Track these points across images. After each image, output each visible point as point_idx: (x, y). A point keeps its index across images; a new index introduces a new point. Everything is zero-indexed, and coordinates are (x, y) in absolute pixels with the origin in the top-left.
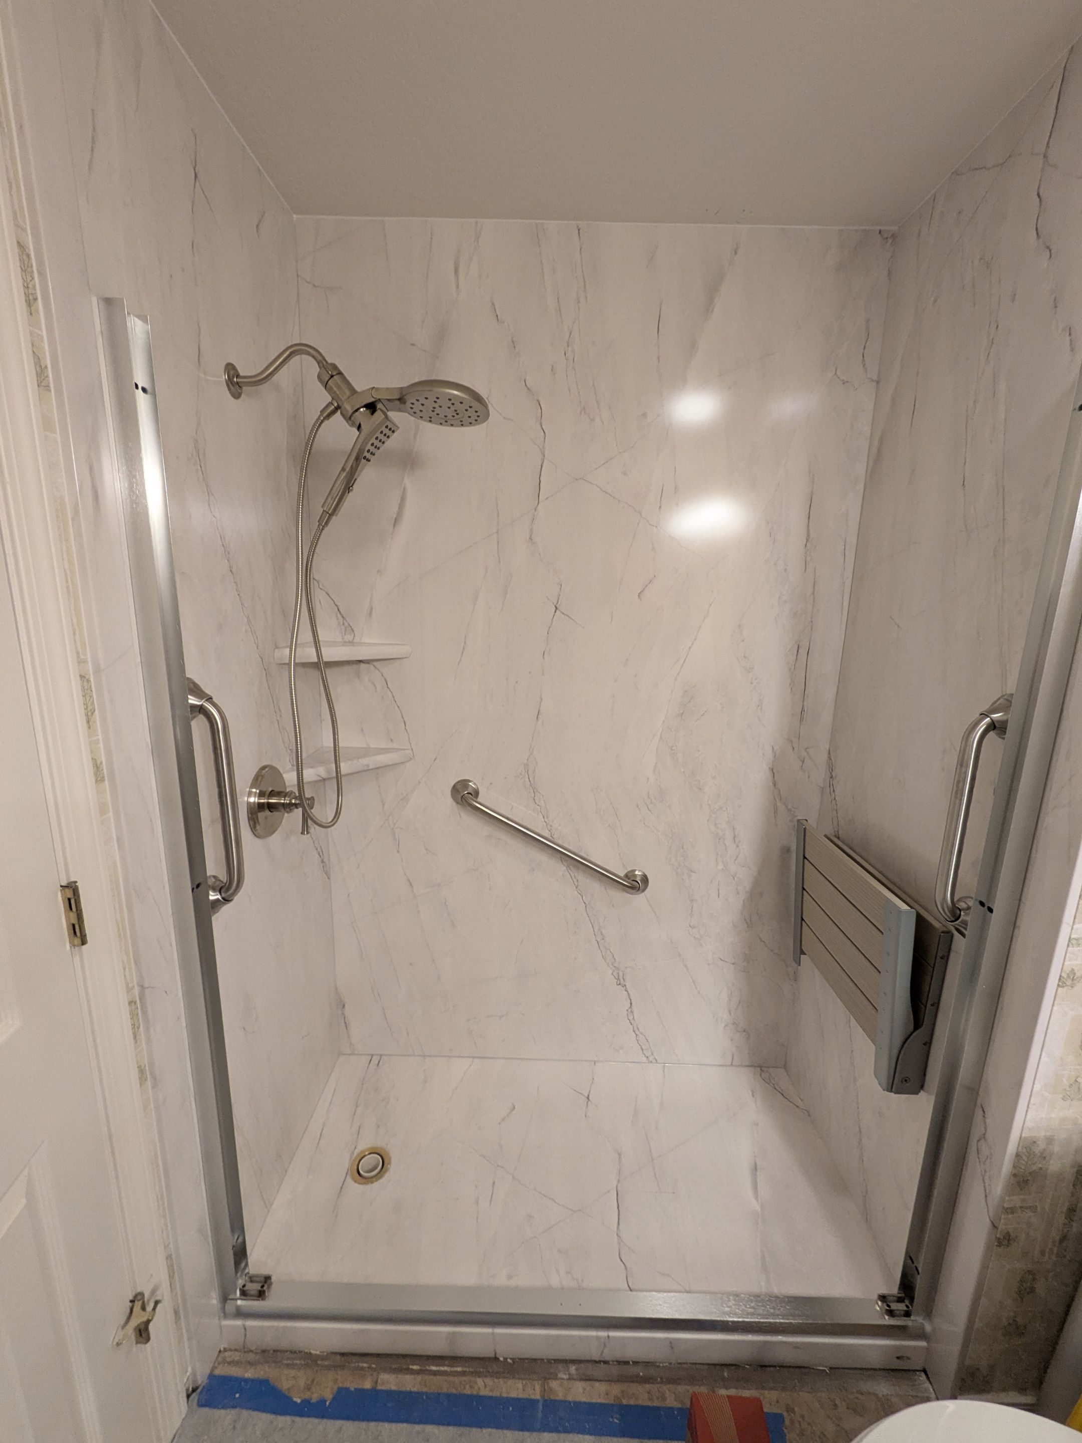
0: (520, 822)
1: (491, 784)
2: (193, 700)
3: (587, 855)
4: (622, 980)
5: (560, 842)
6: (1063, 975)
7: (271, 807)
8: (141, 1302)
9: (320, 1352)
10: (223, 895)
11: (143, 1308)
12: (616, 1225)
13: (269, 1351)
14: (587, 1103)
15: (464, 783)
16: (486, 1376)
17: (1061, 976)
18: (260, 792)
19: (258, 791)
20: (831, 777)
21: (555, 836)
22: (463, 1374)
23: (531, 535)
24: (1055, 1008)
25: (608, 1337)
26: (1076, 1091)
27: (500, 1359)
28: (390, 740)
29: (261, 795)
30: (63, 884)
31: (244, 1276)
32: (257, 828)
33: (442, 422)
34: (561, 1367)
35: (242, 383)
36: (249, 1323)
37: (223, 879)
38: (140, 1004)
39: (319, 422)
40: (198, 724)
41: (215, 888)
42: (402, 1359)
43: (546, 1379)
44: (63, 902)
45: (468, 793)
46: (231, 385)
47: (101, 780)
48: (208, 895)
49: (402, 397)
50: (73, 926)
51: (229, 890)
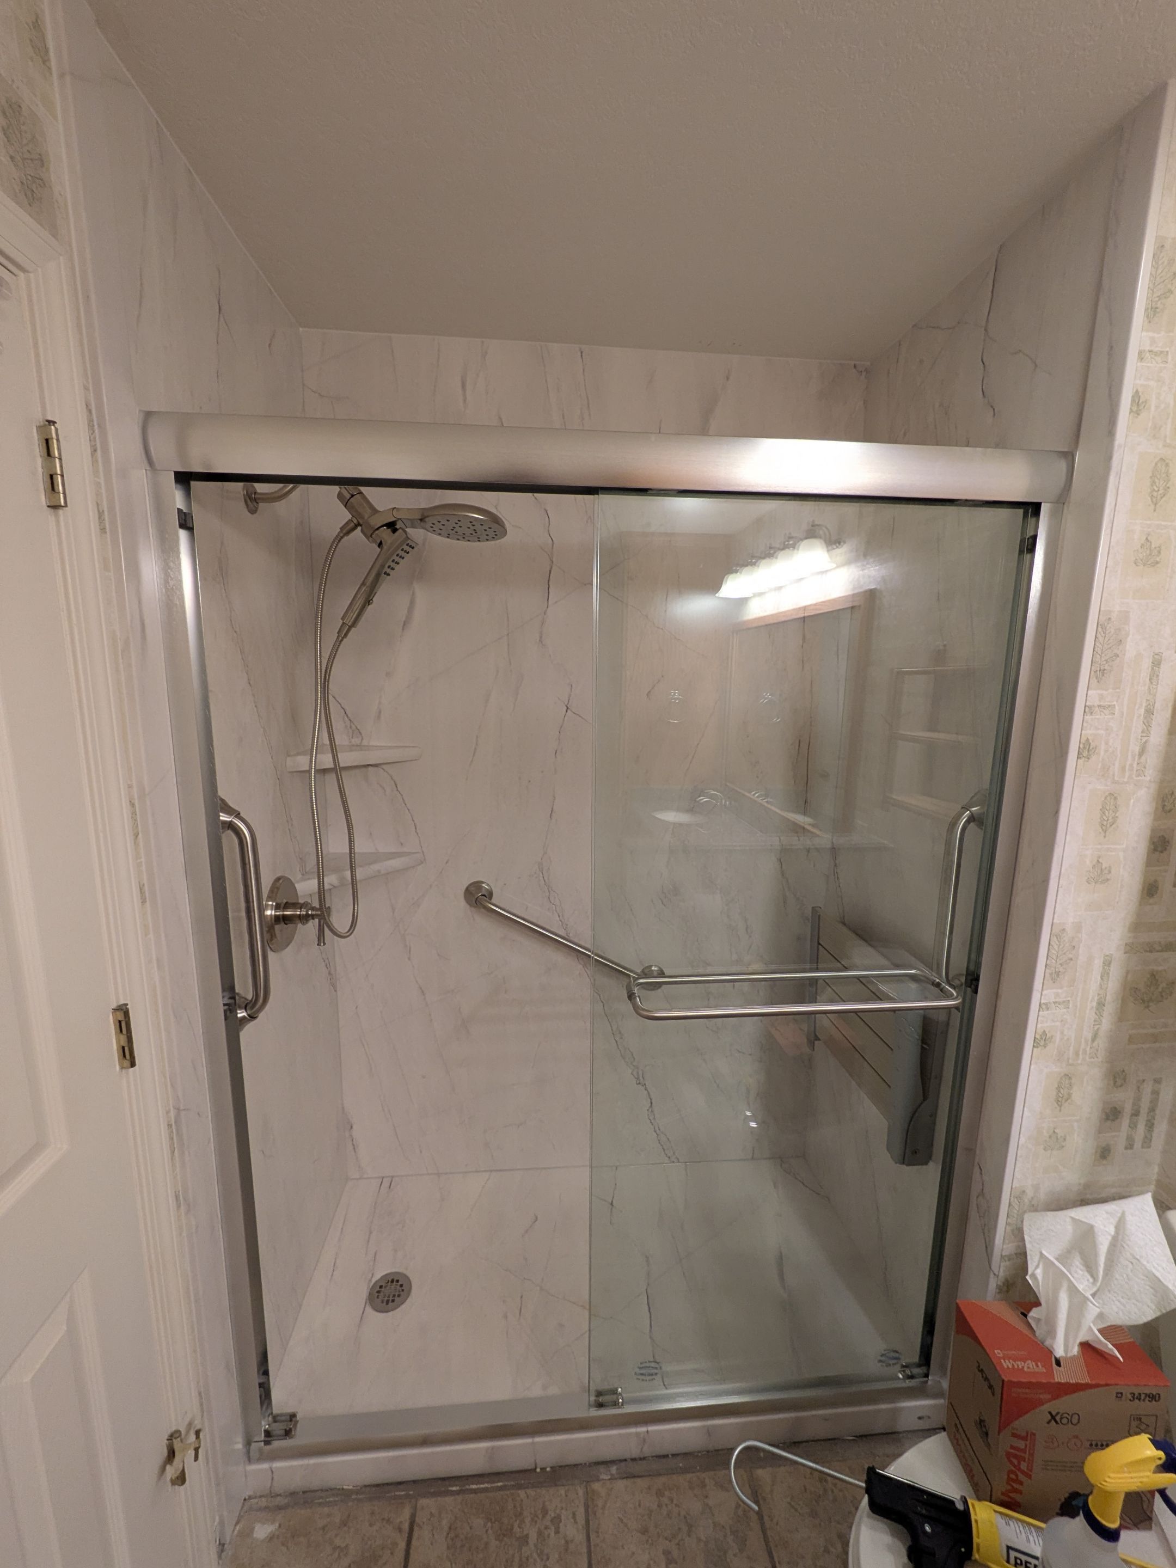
0: (534, 921)
1: (505, 884)
3: (604, 953)
4: (641, 1078)
5: (576, 940)
6: (1038, 1037)
7: (285, 919)
9: (354, 1487)
10: (249, 1012)
12: (648, 1328)
13: (298, 1493)
14: (611, 1209)
15: (477, 885)
16: (527, 1488)
17: (1035, 1038)
18: (277, 904)
19: (274, 904)
20: (836, 865)
21: (571, 935)
22: (505, 1488)
23: (541, 638)
24: (1032, 1067)
25: (648, 1431)
26: (1055, 1141)
27: (538, 1470)
28: (402, 844)
29: (277, 907)
30: (114, 1006)
31: (269, 1416)
32: (274, 941)
33: (459, 538)
34: (602, 1469)
35: (259, 499)
36: (277, 1465)
37: (250, 996)
38: (175, 1127)
39: (339, 538)
40: (229, 839)
41: (244, 1006)
42: (440, 1482)
43: (588, 1482)
44: (115, 1025)
45: (482, 895)
46: (249, 501)
47: (144, 902)
48: (237, 1013)
49: (423, 518)
50: (123, 1048)
51: (255, 1006)
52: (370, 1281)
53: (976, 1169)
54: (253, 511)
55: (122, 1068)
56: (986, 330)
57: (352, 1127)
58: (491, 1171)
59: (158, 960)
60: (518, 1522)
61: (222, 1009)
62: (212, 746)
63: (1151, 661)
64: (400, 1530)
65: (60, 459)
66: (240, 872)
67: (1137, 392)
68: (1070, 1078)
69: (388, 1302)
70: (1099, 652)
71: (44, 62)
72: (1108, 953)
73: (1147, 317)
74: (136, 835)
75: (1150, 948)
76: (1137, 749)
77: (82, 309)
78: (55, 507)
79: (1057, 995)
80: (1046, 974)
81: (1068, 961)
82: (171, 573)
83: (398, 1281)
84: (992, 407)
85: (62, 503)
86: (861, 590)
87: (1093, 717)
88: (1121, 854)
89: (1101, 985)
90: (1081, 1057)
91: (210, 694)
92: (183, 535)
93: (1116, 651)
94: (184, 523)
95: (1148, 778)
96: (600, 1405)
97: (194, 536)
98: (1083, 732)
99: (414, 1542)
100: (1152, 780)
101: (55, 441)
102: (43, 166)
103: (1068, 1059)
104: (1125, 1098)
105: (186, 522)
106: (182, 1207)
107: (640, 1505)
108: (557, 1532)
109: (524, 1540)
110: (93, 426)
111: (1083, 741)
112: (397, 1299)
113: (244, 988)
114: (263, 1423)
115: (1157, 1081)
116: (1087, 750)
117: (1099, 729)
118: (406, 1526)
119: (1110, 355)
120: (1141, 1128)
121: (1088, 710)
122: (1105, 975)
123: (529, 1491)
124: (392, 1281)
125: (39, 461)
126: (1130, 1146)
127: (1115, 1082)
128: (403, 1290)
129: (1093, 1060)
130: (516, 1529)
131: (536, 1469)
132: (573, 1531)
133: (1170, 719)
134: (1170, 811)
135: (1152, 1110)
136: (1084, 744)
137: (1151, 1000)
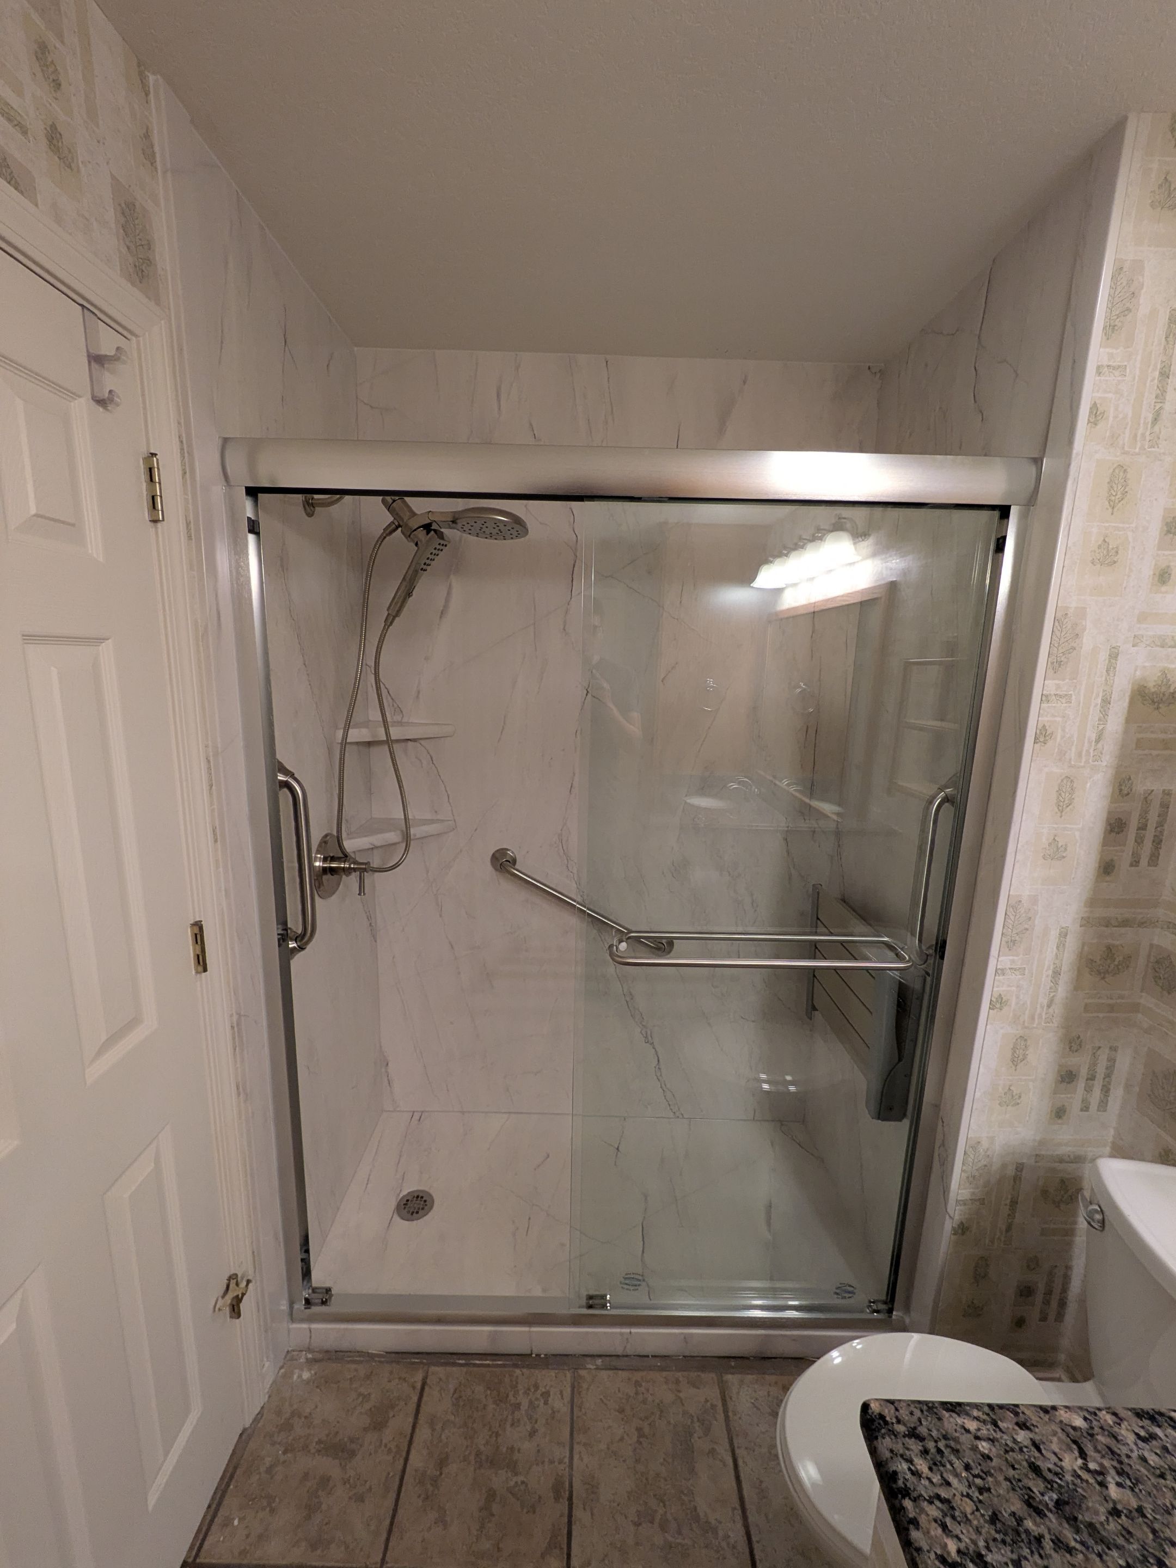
0: (554, 887)
1: (529, 852)
2: (281, 777)
4: (650, 1038)
5: (592, 907)
7: (332, 871)
8: (235, 1280)
9: (376, 1352)
10: (299, 944)
11: (237, 1284)
12: (641, 1253)
13: (331, 1351)
14: (617, 1154)
15: (503, 852)
16: (523, 1367)
17: (991, 1000)
18: (324, 857)
19: (322, 857)
20: (839, 846)
21: (587, 902)
22: (504, 1366)
23: (564, 627)
24: (988, 1027)
25: (630, 1333)
26: (1011, 1098)
27: (534, 1355)
28: (436, 812)
29: (325, 860)
30: (192, 922)
31: (309, 1288)
32: (321, 889)
33: (487, 536)
34: (588, 1359)
35: (316, 504)
36: (314, 1326)
37: (300, 931)
38: (237, 1028)
39: (383, 538)
40: (285, 797)
41: (294, 938)
42: (450, 1356)
43: (576, 1369)
44: (192, 936)
45: (506, 861)
46: (307, 506)
47: (216, 841)
48: (288, 944)
49: (454, 521)
50: (198, 956)
51: (304, 939)
52: (399, 1195)
53: (940, 1123)
54: (310, 515)
55: (197, 972)
56: (979, 338)
57: (387, 1064)
58: (510, 1113)
59: (226, 890)
60: (513, 1392)
61: (276, 938)
62: (272, 716)
63: (1108, 653)
64: (414, 1388)
65: (160, 483)
66: (293, 823)
67: (1095, 404)
68: (1026, 1040)
69: (413, 1213)
70: (1056, 645)
71: (152, 164)
72: (1064, 925)
73: (1106, 334)
74: (211, 786)
75: (1107, 923)
76: (1094, 737)
77: (177, 360)
78: (155, 521)
79: (1013, 962)
80: (1002, 943)
81: (1024, 931)
82: (242, 571)
83: (422, 1197)
84: (981, 412)
85: (161, 519)
86: (883, 582)
87: (1050, 705)
88: (1077, 834)
89: (1056, 954)
90: (1036, 1021)
91: (271, 673)
92: (251, 538)
93: (1073, 644)
94: (252, 528)
95: (1104, 764)
96: (590, 1307)
97: (260, 540)
98: (1040, 718)
99: (425, 1398)
100: (1109, 765)
101: (156, 469)
102: (150, 249)
103: (1024, 1022)
104: (1081, 1062)
105: (253, 528)
106: (241, 1096)
107: (619, 1391)
108: (546, 1403)
109: (517, 1406)
110: (184, 453)
111: (1040, 727)
112: (421, 1212)
113: (295, 925)
114: (304, 1294)
115: (1114, 1049)
116: (1043, 736)
117: (1056, 716)
118: (419, 1385)
119: (1073, 368)
120: (1097, 1093)
121: (1045, 698)
122: (1061, 945)
123: (524, 1370)
124: (418, 1197)
125: (144, 485)
126: (1085, 1108)
127: (1070, 1048)
128: (426, 1205)
129: (1048, 1024)
130: (511, 1397)
131: (532, 1354)
132: (560, 1404)
133: (1127, 709)
134: (1128, 794)
135: (1108, 1076)
136: (1041, 730)
137: (1107, 972)
